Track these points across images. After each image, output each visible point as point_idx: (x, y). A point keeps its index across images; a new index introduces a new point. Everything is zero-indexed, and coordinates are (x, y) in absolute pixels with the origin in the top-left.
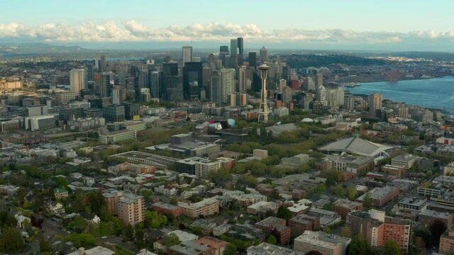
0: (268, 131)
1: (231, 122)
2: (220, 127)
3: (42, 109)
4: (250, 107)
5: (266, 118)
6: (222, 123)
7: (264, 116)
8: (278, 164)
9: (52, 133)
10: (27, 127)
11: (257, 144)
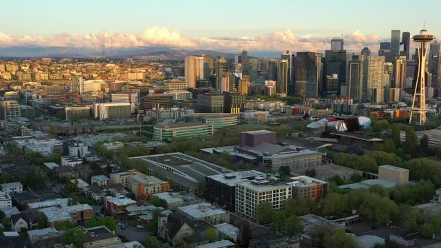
0: (420, 137)
1: (363, 121)
2: (344, 127)
3: (130, 96)
4: (403, 104)
5: (423, 119)
6: (348, 122)
7: (419, 114)
8: (428, 201)
9: (118, 124)
10: (96, 116)
11: (391, 156)
